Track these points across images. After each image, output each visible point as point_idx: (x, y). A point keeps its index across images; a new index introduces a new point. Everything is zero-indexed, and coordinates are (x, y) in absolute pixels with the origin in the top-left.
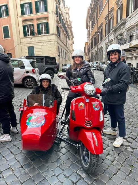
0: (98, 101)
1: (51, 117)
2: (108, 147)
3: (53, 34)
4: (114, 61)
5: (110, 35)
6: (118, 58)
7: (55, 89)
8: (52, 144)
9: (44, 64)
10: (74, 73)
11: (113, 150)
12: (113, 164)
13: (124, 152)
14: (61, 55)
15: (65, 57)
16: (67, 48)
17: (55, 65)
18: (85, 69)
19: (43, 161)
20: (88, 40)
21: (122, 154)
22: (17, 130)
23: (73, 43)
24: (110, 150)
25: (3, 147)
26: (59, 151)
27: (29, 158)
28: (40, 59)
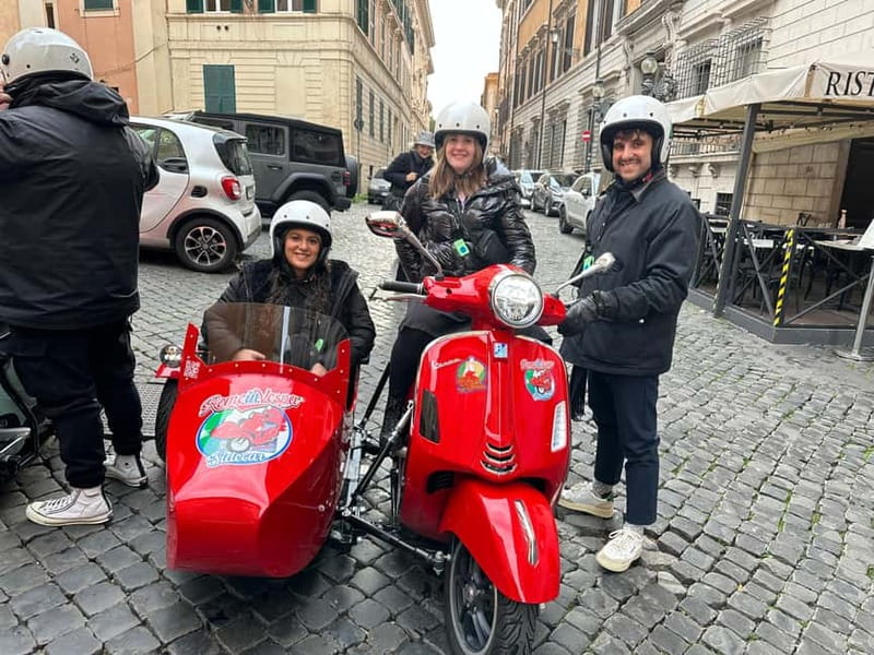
0: (548, 355)
1: (321, 417)
2: (576, 569)
3: (337, 17)
4: (630, 173)
5: (606, 48)
6: (647, 160)
7: (343, 286)
8: (317, 548)
9: (282, 158)
10: (440, 213)
11: (595, 586)
12: (593, 646)
13: (647, 597)
14: (366, 119)
15: (386, 132)
16: (400, 90)
17: (337, 169)
18: (492, 202)
19: (268, 623)
20: (504, 61)
21: (634, 603)
22: (143, 474)
23: (430, 70)
24: (584, 583)
25: (68, 549)
26: (348, 580)
27: (197, 610)
28: (264, 130)
